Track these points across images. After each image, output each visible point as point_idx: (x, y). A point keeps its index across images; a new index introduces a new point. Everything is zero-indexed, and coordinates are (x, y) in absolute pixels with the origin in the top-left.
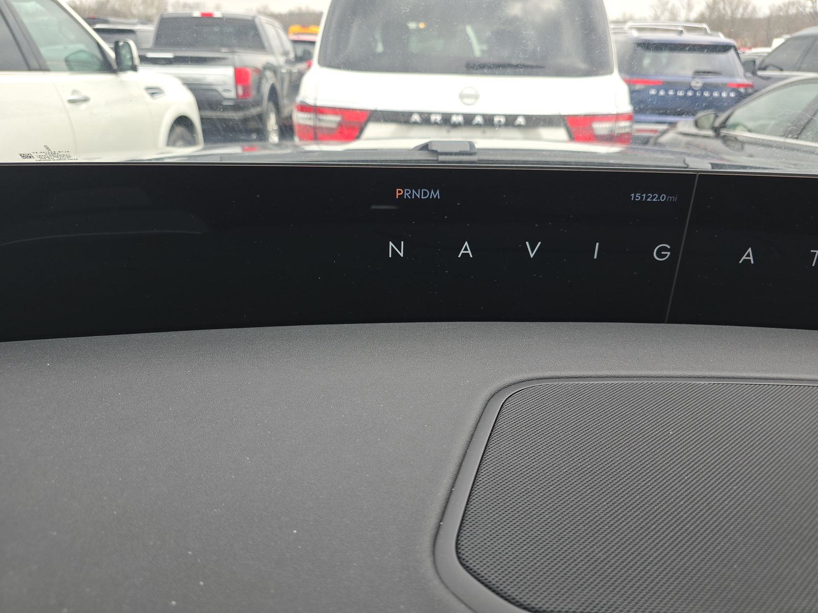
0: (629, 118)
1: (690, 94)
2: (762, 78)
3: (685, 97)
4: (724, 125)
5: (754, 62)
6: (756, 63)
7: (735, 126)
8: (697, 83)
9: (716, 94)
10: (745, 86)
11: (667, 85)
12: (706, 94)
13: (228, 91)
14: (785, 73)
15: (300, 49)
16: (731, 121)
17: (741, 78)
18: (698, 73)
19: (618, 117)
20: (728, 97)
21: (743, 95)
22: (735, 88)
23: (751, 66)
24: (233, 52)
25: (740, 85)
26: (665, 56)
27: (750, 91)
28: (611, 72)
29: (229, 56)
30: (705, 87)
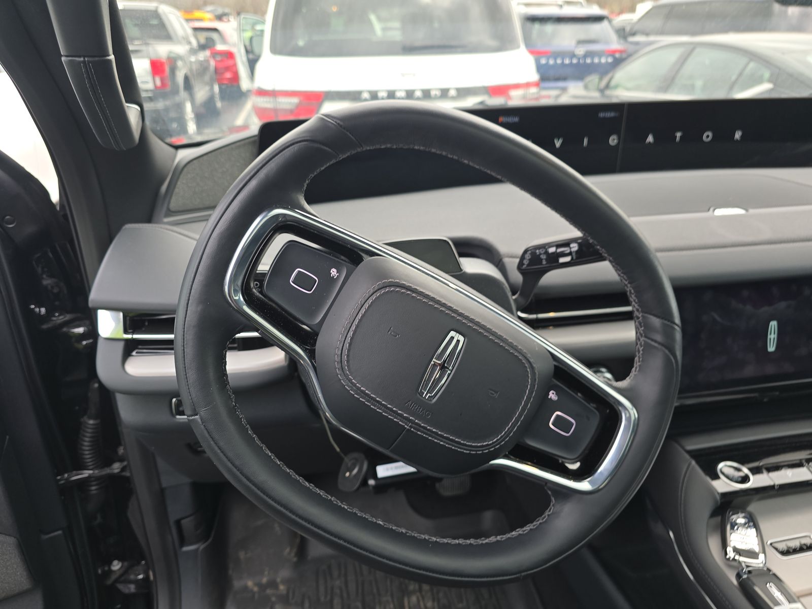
0: (537, 84)
1: (575, 61)
2: (632, 43)
3: (571, 64)
4: (607, 86)
5: (624, 29)
6: (626, 29)
7: (616, 87)
8: (581, 51)
9: (596, 60)
10: (621, 52)
11: (556, 55)
12: (589, 61)
13: (147, 82)
14: (652, 38)
15: (202, 37)
16: (613, 83)
17: (615, 44)
18: (580, 42)
19: (528, 85)
20: (607, 63)
21: (619, 60)
22: (612, 53)
23: (623, 33)
24: (147, 44)
25: (614, 52)
26: (549, 28)
27: (624, 56)
28: (518, 47)
29: (143, 48)
30: (588, 54)
